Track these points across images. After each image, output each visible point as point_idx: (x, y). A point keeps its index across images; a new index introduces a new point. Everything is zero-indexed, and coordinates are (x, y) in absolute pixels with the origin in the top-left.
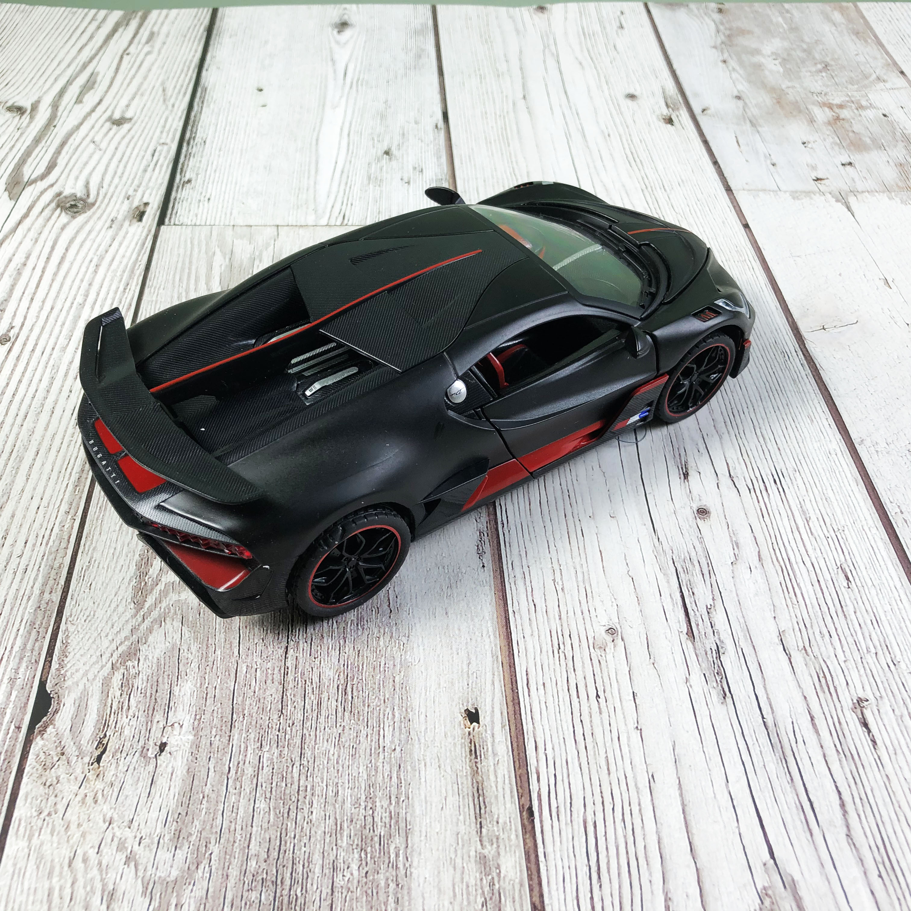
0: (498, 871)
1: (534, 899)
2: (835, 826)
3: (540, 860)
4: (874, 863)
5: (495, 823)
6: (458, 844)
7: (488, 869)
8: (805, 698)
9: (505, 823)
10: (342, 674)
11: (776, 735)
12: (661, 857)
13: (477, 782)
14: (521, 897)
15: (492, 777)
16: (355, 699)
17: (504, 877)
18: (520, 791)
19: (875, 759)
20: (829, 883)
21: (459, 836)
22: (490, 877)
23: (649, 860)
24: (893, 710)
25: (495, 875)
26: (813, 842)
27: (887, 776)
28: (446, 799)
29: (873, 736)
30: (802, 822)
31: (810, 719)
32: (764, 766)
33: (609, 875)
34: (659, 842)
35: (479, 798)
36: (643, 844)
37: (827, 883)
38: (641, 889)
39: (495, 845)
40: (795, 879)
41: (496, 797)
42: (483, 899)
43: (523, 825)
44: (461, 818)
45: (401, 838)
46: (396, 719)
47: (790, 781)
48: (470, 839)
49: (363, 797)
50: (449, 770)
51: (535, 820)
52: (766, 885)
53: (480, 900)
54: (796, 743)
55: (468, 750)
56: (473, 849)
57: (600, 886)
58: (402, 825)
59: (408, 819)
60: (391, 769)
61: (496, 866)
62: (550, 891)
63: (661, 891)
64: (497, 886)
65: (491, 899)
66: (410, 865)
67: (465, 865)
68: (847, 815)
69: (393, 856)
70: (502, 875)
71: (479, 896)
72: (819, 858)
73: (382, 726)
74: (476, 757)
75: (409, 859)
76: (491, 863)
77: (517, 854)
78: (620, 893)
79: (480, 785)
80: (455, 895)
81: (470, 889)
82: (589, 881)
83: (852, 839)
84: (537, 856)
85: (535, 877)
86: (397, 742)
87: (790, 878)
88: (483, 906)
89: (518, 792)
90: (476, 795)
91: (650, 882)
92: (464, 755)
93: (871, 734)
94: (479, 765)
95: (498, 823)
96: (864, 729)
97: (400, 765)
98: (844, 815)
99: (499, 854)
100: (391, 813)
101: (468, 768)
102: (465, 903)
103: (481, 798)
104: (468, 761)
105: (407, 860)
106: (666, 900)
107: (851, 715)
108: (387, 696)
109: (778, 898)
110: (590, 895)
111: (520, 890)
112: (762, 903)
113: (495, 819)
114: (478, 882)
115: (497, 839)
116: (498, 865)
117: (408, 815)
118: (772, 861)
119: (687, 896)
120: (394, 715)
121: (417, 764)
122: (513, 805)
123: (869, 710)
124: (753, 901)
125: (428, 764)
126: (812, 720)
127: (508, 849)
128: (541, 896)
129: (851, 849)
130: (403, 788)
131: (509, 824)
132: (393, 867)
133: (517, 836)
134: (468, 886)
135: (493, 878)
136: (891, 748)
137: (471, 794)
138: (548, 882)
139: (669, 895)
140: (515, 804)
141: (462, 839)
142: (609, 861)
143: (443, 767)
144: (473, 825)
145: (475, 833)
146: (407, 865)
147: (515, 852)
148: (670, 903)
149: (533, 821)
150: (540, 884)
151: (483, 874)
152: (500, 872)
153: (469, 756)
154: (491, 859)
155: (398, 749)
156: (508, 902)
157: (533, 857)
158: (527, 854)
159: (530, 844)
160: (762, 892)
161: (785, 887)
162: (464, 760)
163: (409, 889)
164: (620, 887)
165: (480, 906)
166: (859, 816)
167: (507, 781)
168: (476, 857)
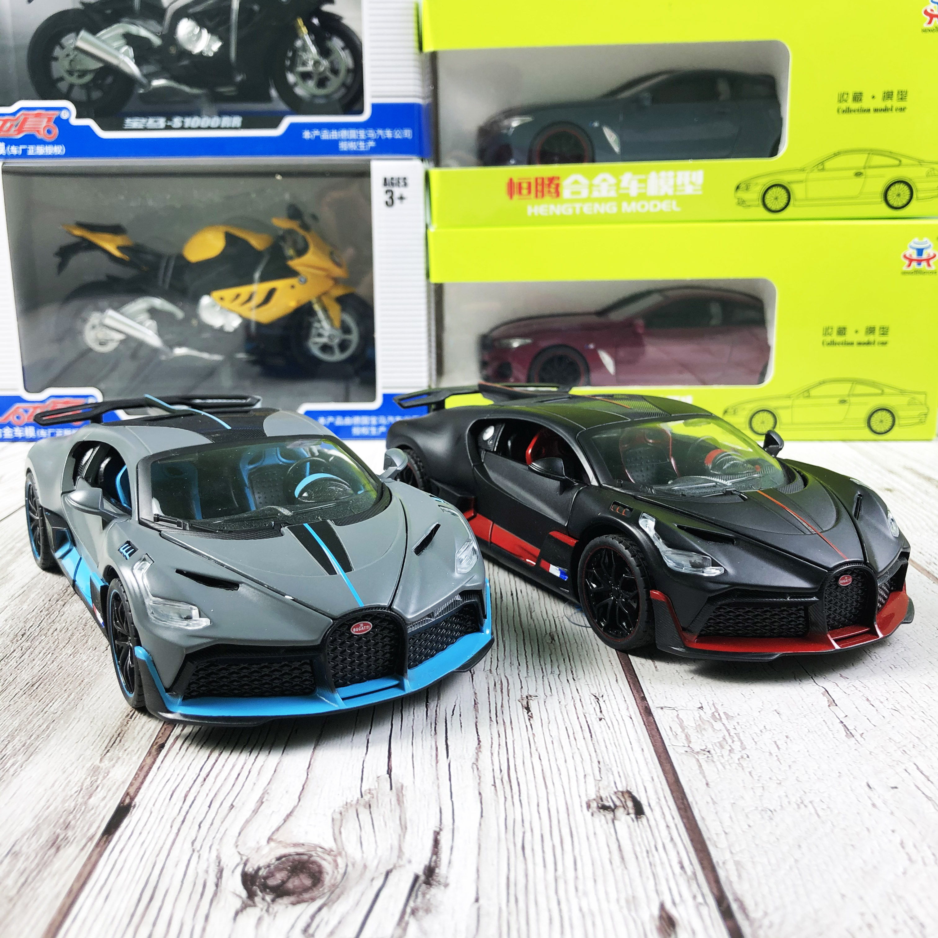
0: (106, 775)
1: (129, 791)
2: (465, 759)
3: (152, 770)
4: (492, 779)
5: (123, 750)
6: (78, 760)
7: (97, 773)
8: (475, 694)
9: (133, 751)
10: (36, 677)
11: (434, 711)
12: (275, 771)
13: (122, 730)
14: (117, 789)
15: (138, 728)
16: (39, 689)
17: (109, 779)
18: (160, 735)
19: (526, 726)
20: (439, 788)
21: (82, 756)
22: (96, 777)
23: (261, 772)
24: (560, 702)
25: (101, 777)
26: (437, 766)
27: (533, 734)
28: (84, 738)
29: (532, 714)
30: (432, 756)
31: (473, 704)
32: (412, 727)
33: (215, 780)
34: (278, 763)
35: (117, 738)
36: (262, 764)
37: (436, 788)
38: (242, 787)
39: (114, 761)
40: (405, 785)
41: (134, 739)
42: (80, 789)
43: (149, 753)
44: (93, 747)
45: (25, 756)
46: (70, 698)
47: (433, 734)
48: (91, 758)
49: (6, 735)
50: (99, 723)
51: (163, 751)
52: (373, 787)
53: (75, 789)
54: (452, 715)
55: (126, 714)
56: (91, 763)
57: (202, 785)
58: (31, 749)
59: (39, 747)
60: (44, 722)
61: (107, 771)
62: (149, 787)
63: (263, 788)
64: (99, 782)
65: (87, 789)
66: (21, 771)
67: (76, 771)
68: (479, 753)
69: (9, 765)
70: (108, 777)
71: (76, 787)
72: (437, 775)
73: (53, 702)
74: (131, 718)
75: (23, 767)
76: (103, 770)
77: (132, 767)
78: (219, 788)
79: (123, 732)
80: (53, 785)
81: (71, 783)
82: (192, 782)
83: (477, 766)
84: (150, 768)
85: (140, 780)
86: (61, 709)
87: (399, 785)
88: (76, 792)
89: (157, 736)
90: (115, 737)
91: (255, 784)
92: (120, 717)
93: (530, 713)
94: (130, 723)
95: (125, 750)
96: (525, 710)
97: (54, 721)
98: (477, 753)
99: (114, 766)
100: (25, 744)
101: (119, 723)
102: (60, 790)
103: (119, 738)
104: (121, 720)
105: (21, 767)
106: (263, 794)
107: (516, 703)
108: (70, 688)
109: (379, 795)
110: (188, 789)
111: (120, 786)
112: (362, 796)
113: (125, 748)
114: (82, 781)
115: (119, 758)
116: (109, 772)
117: (42, 745)
118: (388, 775)
119: (287, 792)
120: (69, 696)
121: (71, 720)
122: (148, 742)
123: (536, 702)
124: (353, 796)
125: (83, 719)
126: (475, 704)
127: (124, 764)
128: (139, 788)
129: (473, 771)
130: (48, 732)
131: (136, 751)
132: (4, 771)
133: (139, 758)
134: (69, 782)
135: (98, 778)
136: (545, 721)
137: (111, 736)
138: (151, 782)
139: (268, 791)
140: (150, 742)
141: (84, 758)
142: (220, 772)
143: (95, 722)
144: (100, 752)
145: (99, 755)
146: (19, 770)
147: (131, 765)
148: (266, 796)
149: (161, 751)
150: (142, 783)
151: (91, 775)
152: (108, 775)
153: (124, 717)
154: (104, 768)
155: (59, 712)
156: (103, 791)
157: (146, 769)
158: (141, 768)
159: (149, 761)
160: (365, 791)
161: (391, 789)
162: (118, 719)
163: (10, 782)
164: (221, 786)
165: (73, 792)
166: (492, 754)
167: (151, 730)
168: (90, 767)
